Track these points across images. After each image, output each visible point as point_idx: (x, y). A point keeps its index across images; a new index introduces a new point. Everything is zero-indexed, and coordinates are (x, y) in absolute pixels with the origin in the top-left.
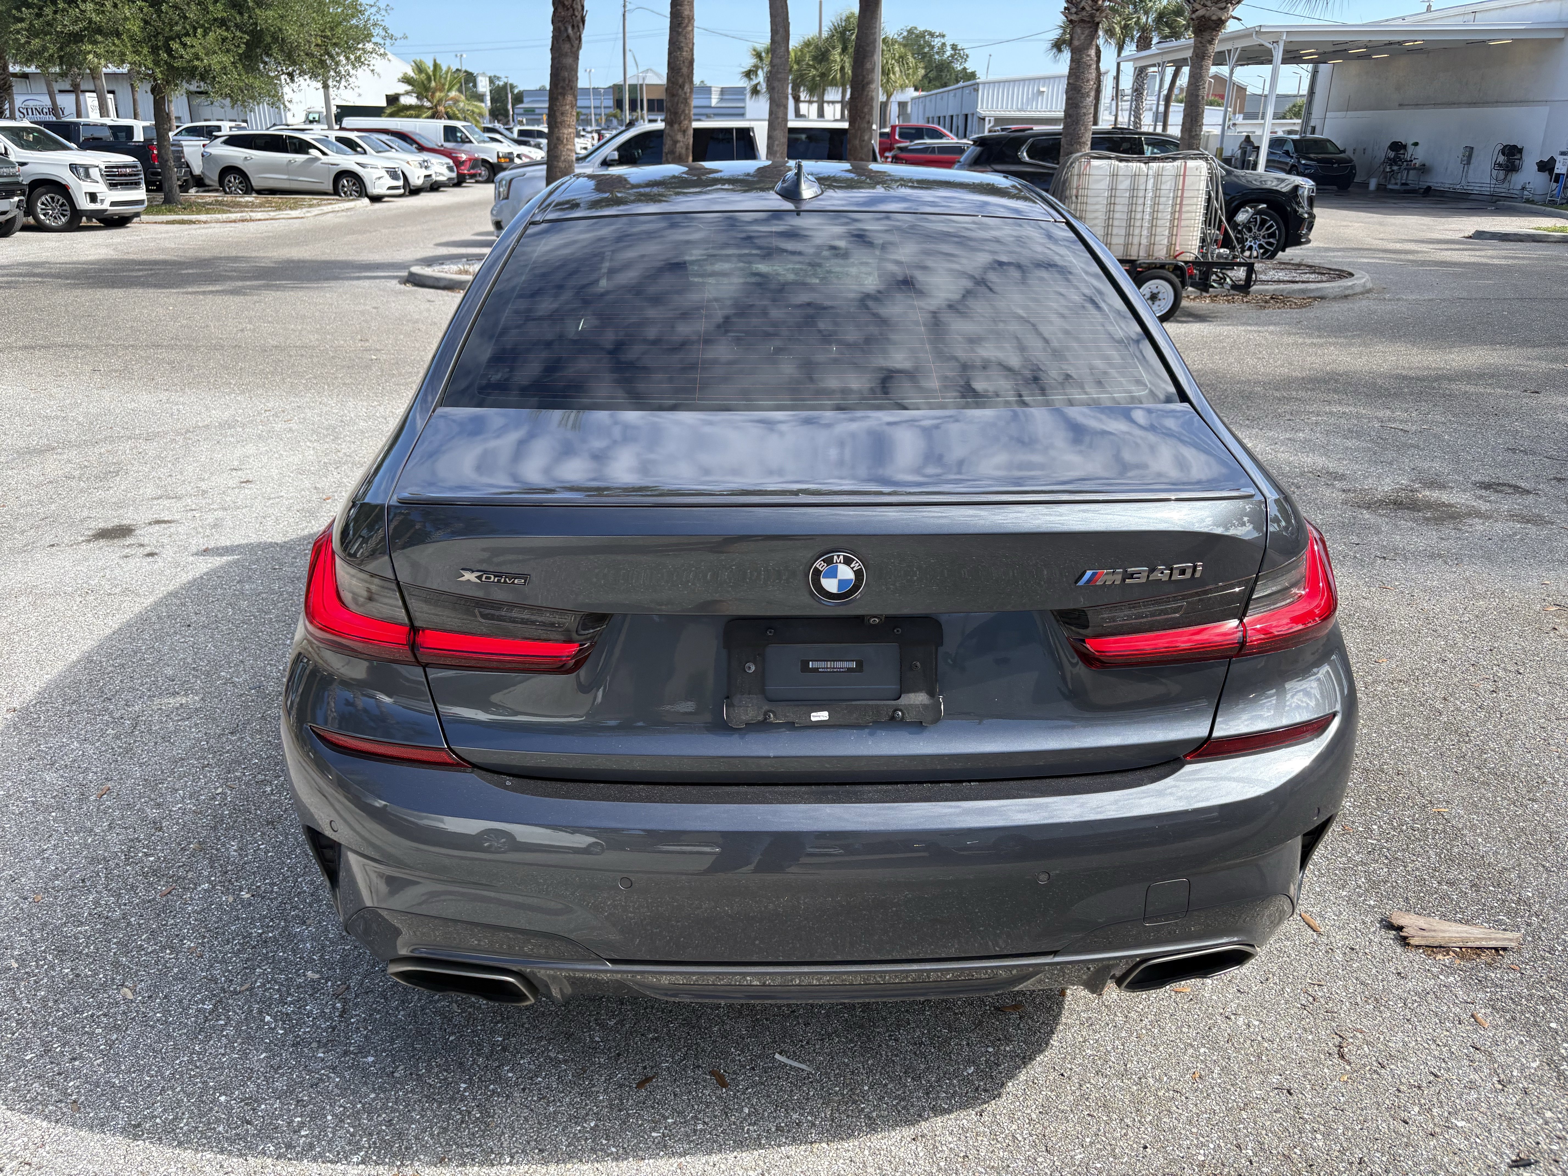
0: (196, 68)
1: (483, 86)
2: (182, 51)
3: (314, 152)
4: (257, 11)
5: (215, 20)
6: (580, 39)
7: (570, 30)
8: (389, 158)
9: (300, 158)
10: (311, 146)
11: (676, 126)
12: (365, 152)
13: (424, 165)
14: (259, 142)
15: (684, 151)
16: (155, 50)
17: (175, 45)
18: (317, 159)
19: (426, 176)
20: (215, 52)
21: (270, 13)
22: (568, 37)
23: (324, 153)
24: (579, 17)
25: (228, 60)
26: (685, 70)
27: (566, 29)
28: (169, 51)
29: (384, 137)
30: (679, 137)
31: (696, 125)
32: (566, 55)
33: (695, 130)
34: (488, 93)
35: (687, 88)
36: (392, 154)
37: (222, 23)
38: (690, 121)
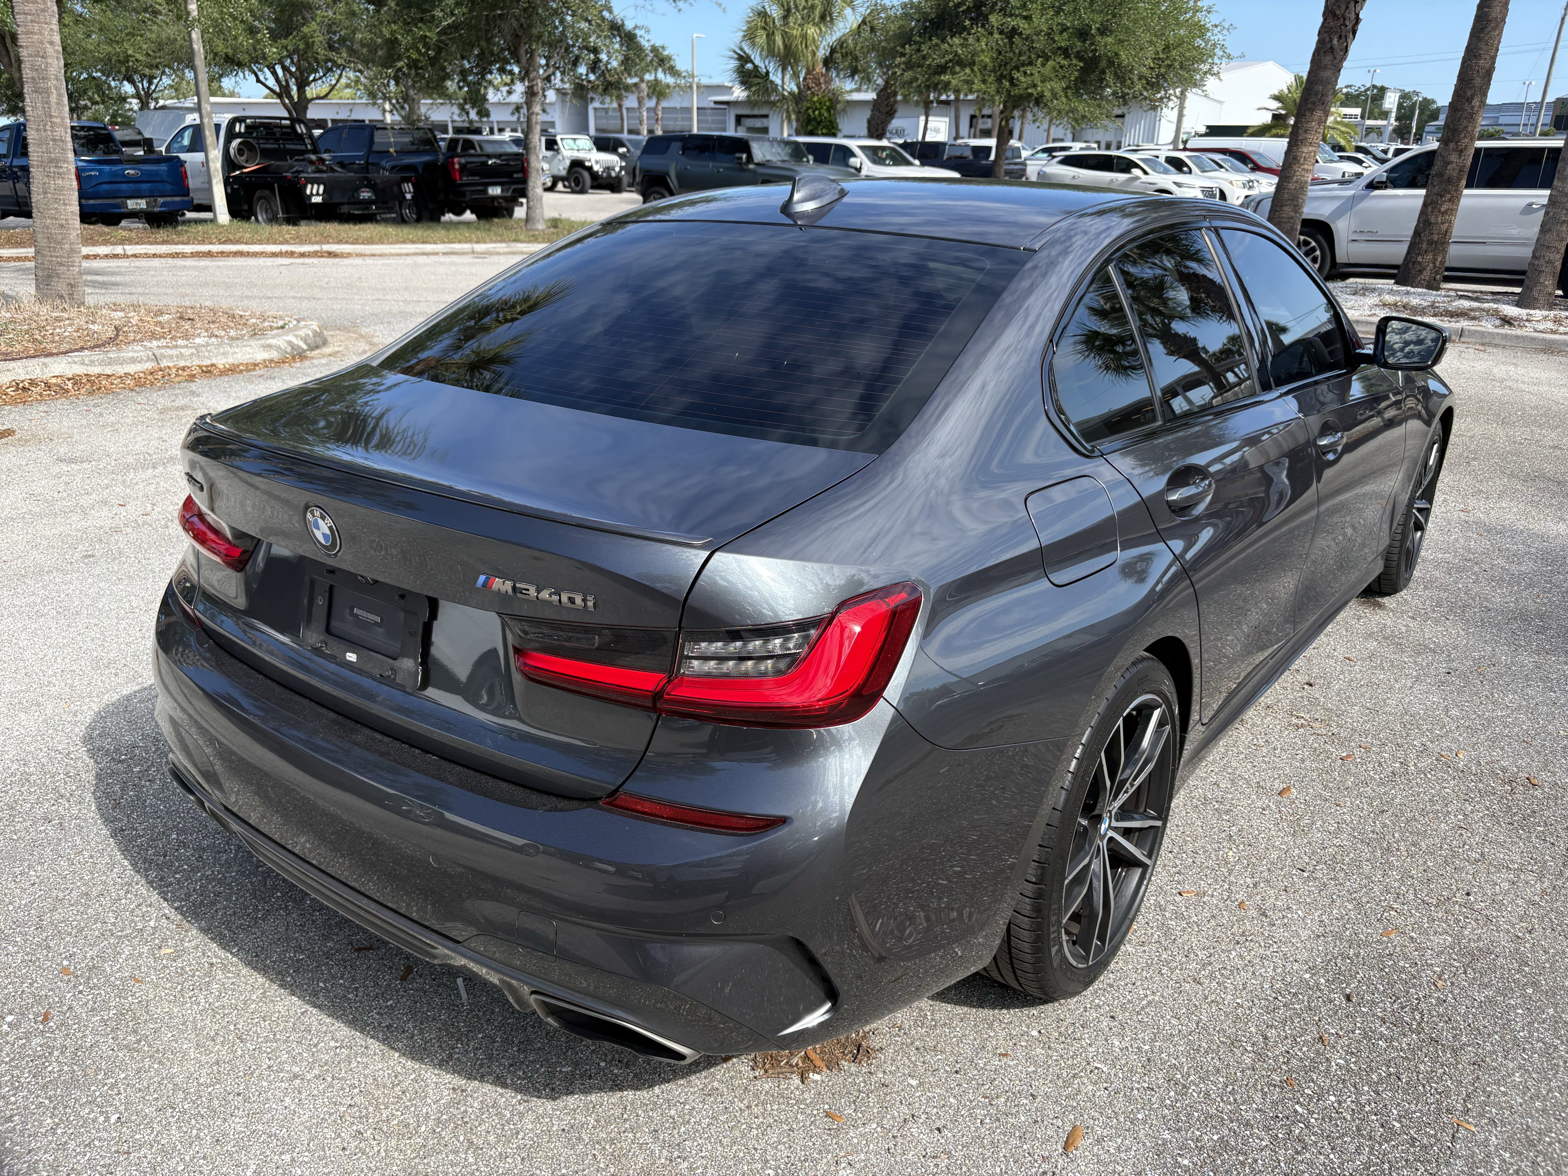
0: (1031, 95)
1: (1391, 102)
2: (1023, 79)
3: (1136, 172)
4: (1099, 38)
5: (1060, 48)
6: (1346, 50)
7: (1335, 41)
8: (1210, 178)
9: (1122, 177)
10: (1137, 166)
11: (1452, 145)
12: (1190, 172)
13: (1249, 185)
14: (1091, 162)
15: (1455, 174)
16: (999, 80)
17: (1016, 75)
18: (1137, 178)
19: (1246, 197)
20: (1051, 79)
21: (1110, 40)
22: (1332, 48)
23: (1145, 173)
24: (1350, 26)
25: (1058, 86)
26: (1478, 81)
27: (1331, 40)
28: (1012, 80)
29: (1218, 157)
30: (1454, 158)
31: (1480, 144)
32: (1325, 68)
33: (1478, 151)
34: (1395, 110)
35: (1476, 102)
36: (1221, 173)
37: (1065, 53)
38: (1472, 140)
